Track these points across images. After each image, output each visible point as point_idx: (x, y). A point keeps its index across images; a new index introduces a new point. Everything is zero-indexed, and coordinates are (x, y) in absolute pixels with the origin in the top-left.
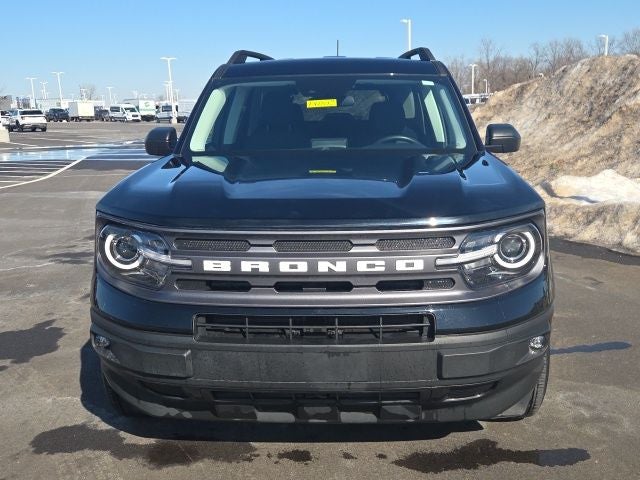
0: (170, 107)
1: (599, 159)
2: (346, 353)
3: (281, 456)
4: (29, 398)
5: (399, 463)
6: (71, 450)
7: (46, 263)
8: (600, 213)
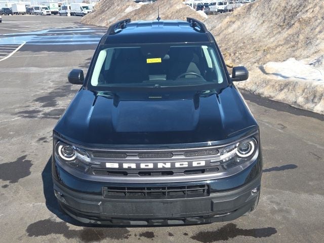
0: (67, 7)
1: (288, 47)
2: (171, 202)
3: (141, 235)
4: (21, 204)
5: (193, 238)
6: (46, 234)
7: (16, 118)
8: (287, 85)
